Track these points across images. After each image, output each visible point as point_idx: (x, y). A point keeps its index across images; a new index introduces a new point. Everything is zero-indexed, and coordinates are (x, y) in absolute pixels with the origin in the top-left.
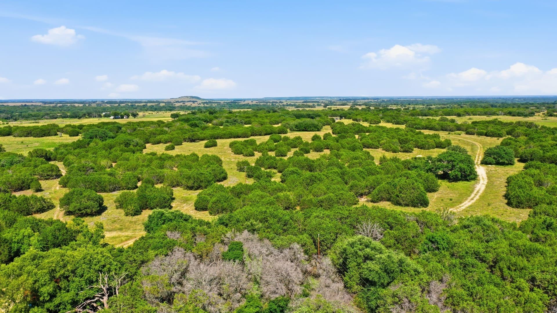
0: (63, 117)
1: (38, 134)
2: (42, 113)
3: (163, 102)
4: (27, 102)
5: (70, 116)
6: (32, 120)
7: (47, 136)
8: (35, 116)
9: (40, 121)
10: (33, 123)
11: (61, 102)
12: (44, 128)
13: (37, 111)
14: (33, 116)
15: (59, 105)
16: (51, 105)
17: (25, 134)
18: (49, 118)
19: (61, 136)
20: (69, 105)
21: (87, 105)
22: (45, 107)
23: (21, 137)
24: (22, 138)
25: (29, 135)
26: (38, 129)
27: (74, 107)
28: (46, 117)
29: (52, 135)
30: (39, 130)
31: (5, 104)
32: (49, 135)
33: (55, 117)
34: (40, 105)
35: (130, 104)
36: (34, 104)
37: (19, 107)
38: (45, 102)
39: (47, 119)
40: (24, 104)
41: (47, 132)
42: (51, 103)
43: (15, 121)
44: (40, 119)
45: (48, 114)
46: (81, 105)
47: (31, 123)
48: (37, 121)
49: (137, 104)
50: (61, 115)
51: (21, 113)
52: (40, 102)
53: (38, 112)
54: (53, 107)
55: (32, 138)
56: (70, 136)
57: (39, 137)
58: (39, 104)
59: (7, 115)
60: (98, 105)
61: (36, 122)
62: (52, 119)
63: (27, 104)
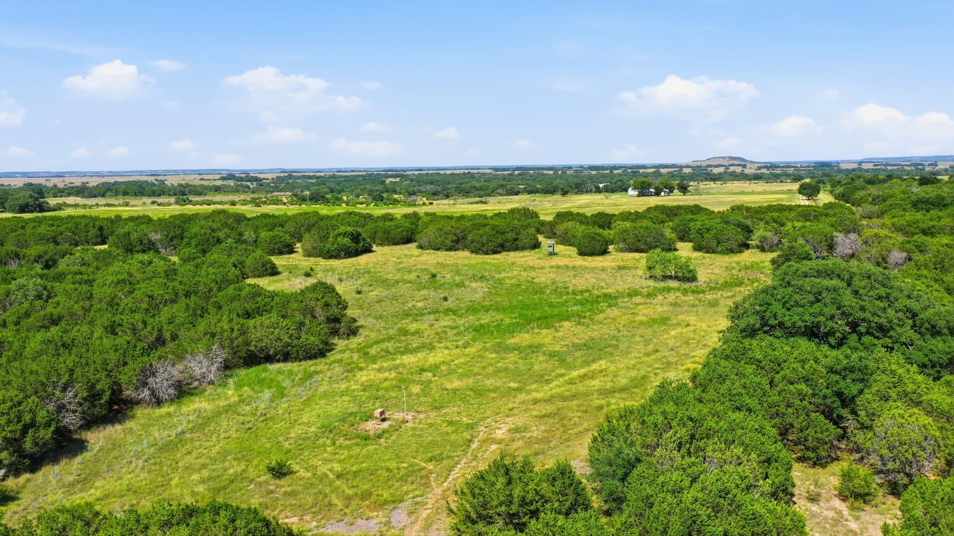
0: (530, 192)
1: (483, 245)
2: (493, 184)
3: (690, 167)
4: (472, 169)
5: (543, 190)
6: (475, 197)
7: (508, 251)
8: (481, 189)
9: (489, 199)
10: (477, 203)
11: (518, 169)
12: (501, 223)
13: (485, 181)
14: (478, 190)
15: (516, 172)
16: (506, 173)
17: (448, 243)
18: (504, 192)
19: (553, 254)
20: (531, 172)
21: (560, 172)
22: (496, 175)
23: (438, 249)
24: (439, 253)
25: (460, 245)
26: (485, 225)
27: (542, 174)
28: (499, 191)
29: (523, 248)
30: (487, 229)
31: (442, 172)
32: (514, 246)
33: (515, 190)
34: (490, 173)
35: (629, 170)
36: (481, 171)
37: (458, 175)
38: (496, 169)
39: (501, 195)
40: (466, 171)
41: (511, 235)
42: (504, 169)
43: (445, 199)
44: (489, 195)
45: (502, 186)
46: (551, 172)
47: (472, 203)
48: (483, 199)
49: (641, 171)
50: (525, 188)
51: (461, 184)
52: (490, 169)
53: (486, 184)
54: (510, 175)
55: (466, 253)
56: (581, 253)
57: (487, 253)
58: (489, 171)
59: (436, 187)
60: (575, 171)
61: (482, 202)
62: (510, 194)
63: (472, 171)
